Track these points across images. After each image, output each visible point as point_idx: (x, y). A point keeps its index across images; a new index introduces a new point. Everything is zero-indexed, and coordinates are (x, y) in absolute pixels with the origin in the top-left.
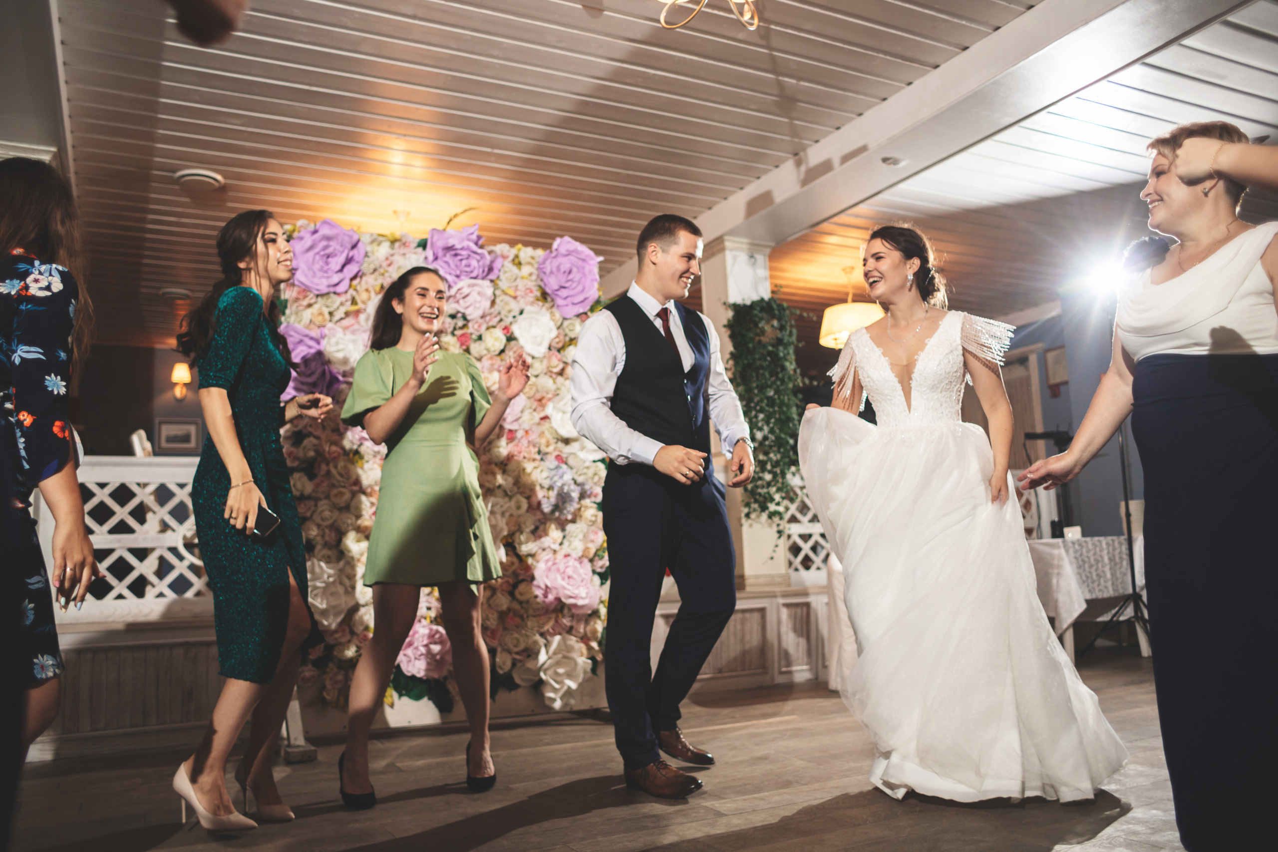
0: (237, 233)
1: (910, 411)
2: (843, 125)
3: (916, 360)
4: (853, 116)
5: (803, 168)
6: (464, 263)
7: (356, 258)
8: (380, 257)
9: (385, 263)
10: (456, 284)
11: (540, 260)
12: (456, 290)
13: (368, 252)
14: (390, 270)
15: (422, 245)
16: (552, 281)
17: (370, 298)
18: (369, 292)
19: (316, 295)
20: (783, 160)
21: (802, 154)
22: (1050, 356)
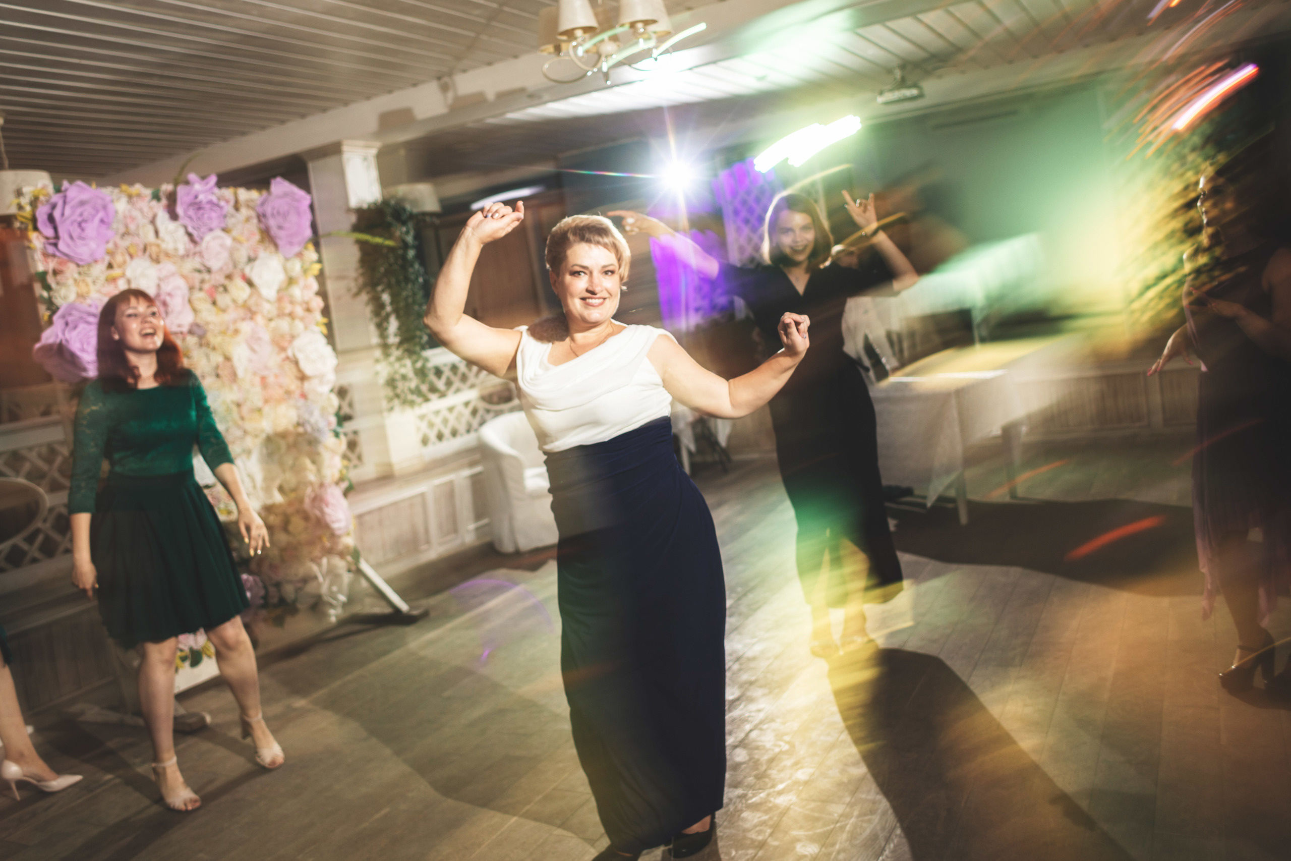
2: (497, 62)
5: (450, 95)
6: (206, 216)
7: (106, 220)
8: (120, 215)
9: (129, 221)
10: (202, 239)
11: (259, 202)
12: (204, 245)
13: (116, 212)
14: (132, 227)
15: (156, 197)
16: (272, 223)
17: (125, 262)
18: (123, 255)
19: (78, 265)
20: (423, 82)
21: (447, 79)
22: (545, 213)
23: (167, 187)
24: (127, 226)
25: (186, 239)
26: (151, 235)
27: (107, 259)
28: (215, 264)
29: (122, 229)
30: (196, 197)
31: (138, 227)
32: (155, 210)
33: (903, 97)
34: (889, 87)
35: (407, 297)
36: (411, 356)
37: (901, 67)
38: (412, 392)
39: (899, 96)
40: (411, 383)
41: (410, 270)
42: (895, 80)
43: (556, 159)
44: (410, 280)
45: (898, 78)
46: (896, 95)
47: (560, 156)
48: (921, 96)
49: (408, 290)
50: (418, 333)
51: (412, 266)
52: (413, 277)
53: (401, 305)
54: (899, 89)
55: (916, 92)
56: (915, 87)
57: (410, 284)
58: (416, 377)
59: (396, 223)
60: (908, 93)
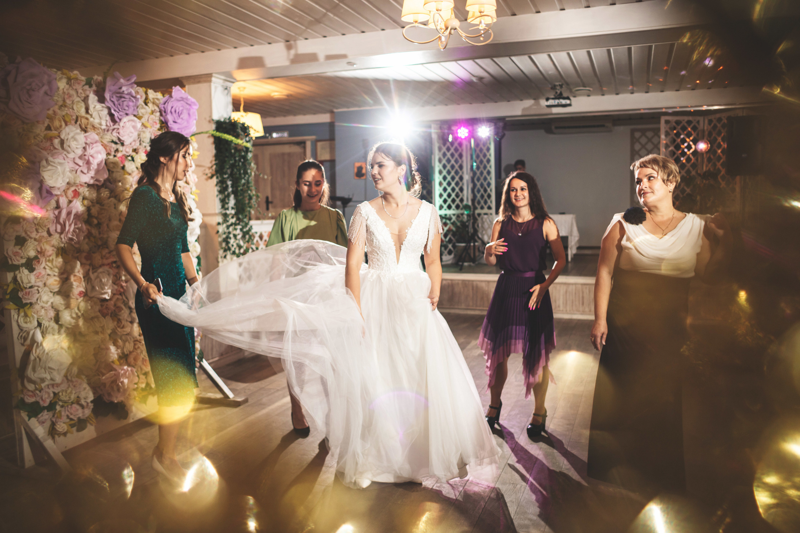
0: (170, 143)
1: (398, 264)
2: (330, 36)
3: (407, 233)
4: (339, 34)
5: (293, 52)
6: (125, 103)
7: (49, 93)
8: (61, 92)
9: (66, 96)
10: (120, 120)
11: (162, 101)
12: (122, 124)
13: (58, 88)
14: (68, 102)
15: (89, 83)
16: (170, 118)
17: (61, 126)
18: (60, 121)
19: (23, 123)
20: (276, 42)
21: (292, 42)
22: (319, 144)
23: (98, 78)
24: (64, 101)
25: (108, 118)
26: (83, 110)
27: (47, 122)
28: (127, 140)
29: (61, 103)
30: (120, 88)
31: (73, 103)
32: (88, 92)
33: (560, 104)
34: (553, 97)
35: (244, 184)
36: (241, 223)
37: (561, 86)
38: (240, 247)
39: (558, 103)
40: (239, 240)
41: (248, 167)
42: (556, 93)
43: (332, 112)
44: (247, 173)
45: (559, 92)
46: (556, 102)
47: (335, 110)
48: (570, 105)
49: (245, 180)
50: (248, 209)
51: (250, 164)
52: (249, 171)
53: (239, 189)
54: (559, 98)
55: (568, 102)
56: (568, 98)
57: (247, 176)
58: (244, 237)
59: (242, 133)
60: (564, 102)
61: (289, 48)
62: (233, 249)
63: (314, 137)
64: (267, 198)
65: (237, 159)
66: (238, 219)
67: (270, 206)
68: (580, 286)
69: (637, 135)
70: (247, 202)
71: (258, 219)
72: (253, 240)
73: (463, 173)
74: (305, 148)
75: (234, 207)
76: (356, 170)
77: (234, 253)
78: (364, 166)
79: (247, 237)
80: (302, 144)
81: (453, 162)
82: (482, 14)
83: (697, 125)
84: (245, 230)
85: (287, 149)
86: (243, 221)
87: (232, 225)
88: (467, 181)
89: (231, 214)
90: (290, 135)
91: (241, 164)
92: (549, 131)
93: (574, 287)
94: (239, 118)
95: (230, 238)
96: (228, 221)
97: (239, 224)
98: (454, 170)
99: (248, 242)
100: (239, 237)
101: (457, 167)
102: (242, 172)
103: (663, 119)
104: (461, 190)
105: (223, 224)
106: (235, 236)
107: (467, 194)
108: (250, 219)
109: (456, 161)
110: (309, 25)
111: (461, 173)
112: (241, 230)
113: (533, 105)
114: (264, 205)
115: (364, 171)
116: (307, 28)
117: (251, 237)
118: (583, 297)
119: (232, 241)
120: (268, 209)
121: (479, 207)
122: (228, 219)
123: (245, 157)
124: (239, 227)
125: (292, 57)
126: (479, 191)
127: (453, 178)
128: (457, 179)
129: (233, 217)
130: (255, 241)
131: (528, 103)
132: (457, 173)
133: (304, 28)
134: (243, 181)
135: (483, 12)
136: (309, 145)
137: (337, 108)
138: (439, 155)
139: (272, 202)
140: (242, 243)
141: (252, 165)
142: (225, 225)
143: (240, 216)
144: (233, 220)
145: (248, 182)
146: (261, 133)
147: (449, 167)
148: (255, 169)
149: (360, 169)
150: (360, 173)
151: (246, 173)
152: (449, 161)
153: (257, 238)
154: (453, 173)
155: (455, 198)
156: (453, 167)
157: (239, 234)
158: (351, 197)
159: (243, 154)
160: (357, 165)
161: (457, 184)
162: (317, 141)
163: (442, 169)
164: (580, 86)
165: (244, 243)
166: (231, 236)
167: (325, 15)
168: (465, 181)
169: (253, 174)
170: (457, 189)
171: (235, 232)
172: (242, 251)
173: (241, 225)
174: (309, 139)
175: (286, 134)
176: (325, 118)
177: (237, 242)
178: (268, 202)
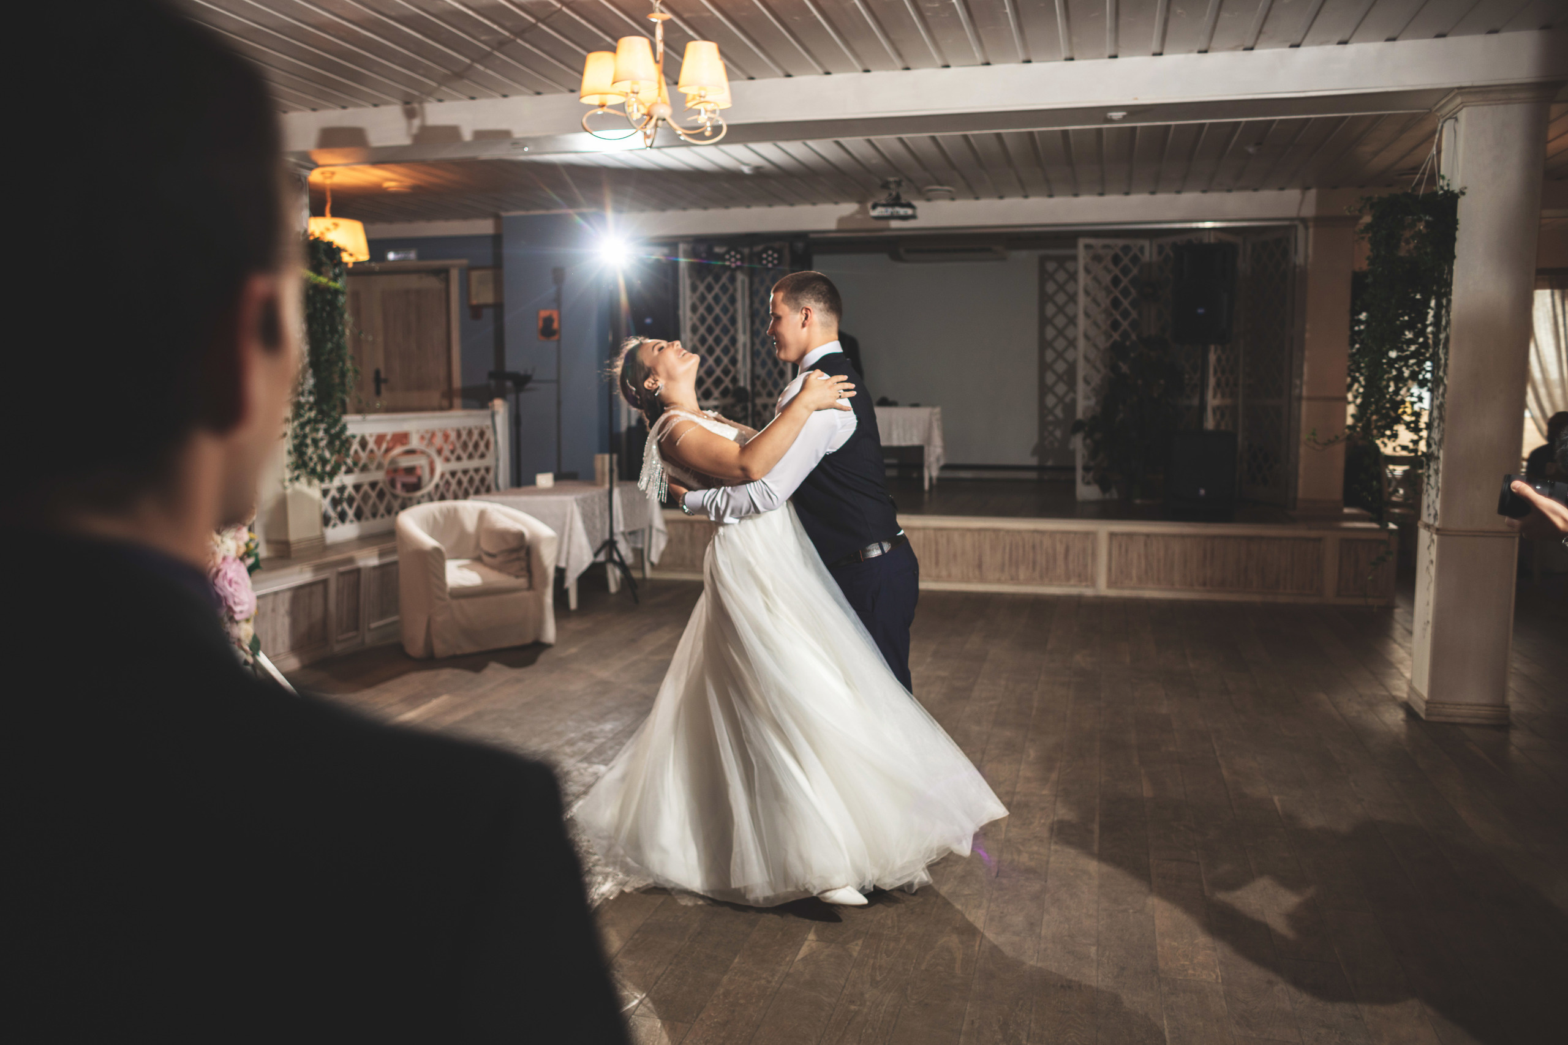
2: (481, 98)
4: (497, 95)
5: (416, 122)
20: (387, 103)
21: (416, 105)
22: (475, 275)
33: (895, 214)
34: (884, 202)
35: (331, 351)
36: (326, 420)
37: (899, 184)
38: (324, 461)
39: (892, 213)
40: (323, 450)
41: (338, 319)
42: (890, 195)
43: (497, 218)
44: (337, 331)
45: (894, 193)
46: (889, 211)
47: (504, 214)
48: (913, 217)
49: (332, 343)
50: (339, 395)
51: (342, 316)
52: (340, 328)
53: (323, 358)
54: (892, 205)
55: (909, 212)
56: (910, 206)
57: (336, 336)
58: (330, 444)
59: (328, 262)
60: (902, 211)
61: (410, 114)
62: (312, 464)
63: (464, 262)
64: (377, 373)
65: (318, 305)
66: (320, 412)
67: (383, 387)
68: (932, 532)
69: (1051, 266)
70: (337, 380)
71: (359, 411)
72: (348, 449)
73: (736, 331)
74: (447, 281)
75: (313, 390)
76: (541, 324)
77: (313, 472)
78: (555, 316)
79: (337, 443)
80: (443, 273)
81: (717, 310)
82: (702, 99)
83: (1139, 254)
84: (333, 431)
85: (414, 282)
86: (329, 416)
87: (309, 421)
88: (745, 345)
89: (308, 402)
90: (420, 257)
91: (325, 315)
92: (896, 257)
93: (921, 534)
94: (322, 233)
95: (307, 446)
96: (302, 416)
97: (322, 421)
98: (721, 326)
99: (339, 452)
100: (323, 443)
101: (725, 320)
102: (327, 328)
103: (1082, 242)
104: (734, 361)
105: (293, 421)
106: (315, 442)
107: (743, 370)
108: (345, 412)
109: (725, 310)
110: (444, 81)
111: (732, 332)
112: (326, 431)
113: (858, 212)
114: (371, 387)
115: (555, 325)
116: (440, 84)
117: (346, 443)
118: (937, 552)
119: (310, 451)
120: (378, 392)
121: (764, 393)
122: (302, 412)
123: (333, 304)
124: (322, 426)
125: (415, 130)
126: (764, 364)
127: (718, 341)
128: (726, 341)
129: (310, 409)
130: (352, 452)
131: (848, 208)
132: (725, 330)
133: (434, 84)
134: (329, 345)
135: (704, 97)
136: (455, 275)
137: (507, 210)
138: (691, 298)
139: (386, 381)
140: (327, 454)
141: (346, 316)
142: (296, 423)
143: (325, 407)
144: (313, 414)
145: (339, 347)
146: (363, 255)
147: (710, 320)
148: (350, 325)
149: (548, 321)
150: (548, 330)
151: (334, 330)
152: (710, 309)
153: (355, 446)
154: (717, 331)
155: (723, 376)
156: (717, 320)
157: (322, 439)
158: (529, 372)
159: (329, 297)
160: (544, 314)
161: (726, 351)
162: (471, 268)
163: (698, 324)
164: (932, 184)
165: (332, 454)
166: (309, 441)
167: (470, 67)
168: (740, 345)
169: (348, 332)
170: (726, 360)
171: (314, 435)
172: (328, 468)
173: (326, 423)
174: (456, 265)
175: (412, 255)
176: (485, 227)
177: (320, 452)
178: (378, 380)
